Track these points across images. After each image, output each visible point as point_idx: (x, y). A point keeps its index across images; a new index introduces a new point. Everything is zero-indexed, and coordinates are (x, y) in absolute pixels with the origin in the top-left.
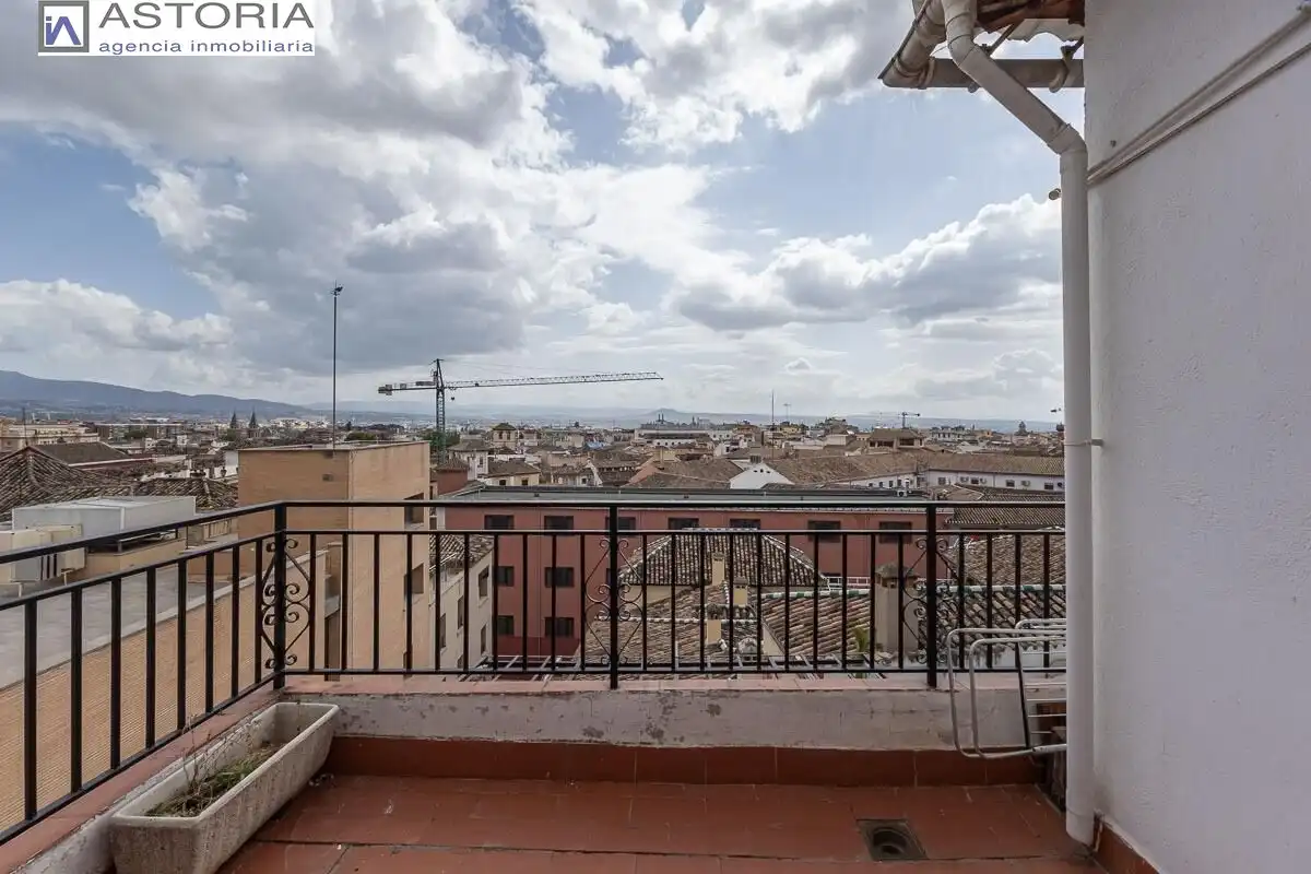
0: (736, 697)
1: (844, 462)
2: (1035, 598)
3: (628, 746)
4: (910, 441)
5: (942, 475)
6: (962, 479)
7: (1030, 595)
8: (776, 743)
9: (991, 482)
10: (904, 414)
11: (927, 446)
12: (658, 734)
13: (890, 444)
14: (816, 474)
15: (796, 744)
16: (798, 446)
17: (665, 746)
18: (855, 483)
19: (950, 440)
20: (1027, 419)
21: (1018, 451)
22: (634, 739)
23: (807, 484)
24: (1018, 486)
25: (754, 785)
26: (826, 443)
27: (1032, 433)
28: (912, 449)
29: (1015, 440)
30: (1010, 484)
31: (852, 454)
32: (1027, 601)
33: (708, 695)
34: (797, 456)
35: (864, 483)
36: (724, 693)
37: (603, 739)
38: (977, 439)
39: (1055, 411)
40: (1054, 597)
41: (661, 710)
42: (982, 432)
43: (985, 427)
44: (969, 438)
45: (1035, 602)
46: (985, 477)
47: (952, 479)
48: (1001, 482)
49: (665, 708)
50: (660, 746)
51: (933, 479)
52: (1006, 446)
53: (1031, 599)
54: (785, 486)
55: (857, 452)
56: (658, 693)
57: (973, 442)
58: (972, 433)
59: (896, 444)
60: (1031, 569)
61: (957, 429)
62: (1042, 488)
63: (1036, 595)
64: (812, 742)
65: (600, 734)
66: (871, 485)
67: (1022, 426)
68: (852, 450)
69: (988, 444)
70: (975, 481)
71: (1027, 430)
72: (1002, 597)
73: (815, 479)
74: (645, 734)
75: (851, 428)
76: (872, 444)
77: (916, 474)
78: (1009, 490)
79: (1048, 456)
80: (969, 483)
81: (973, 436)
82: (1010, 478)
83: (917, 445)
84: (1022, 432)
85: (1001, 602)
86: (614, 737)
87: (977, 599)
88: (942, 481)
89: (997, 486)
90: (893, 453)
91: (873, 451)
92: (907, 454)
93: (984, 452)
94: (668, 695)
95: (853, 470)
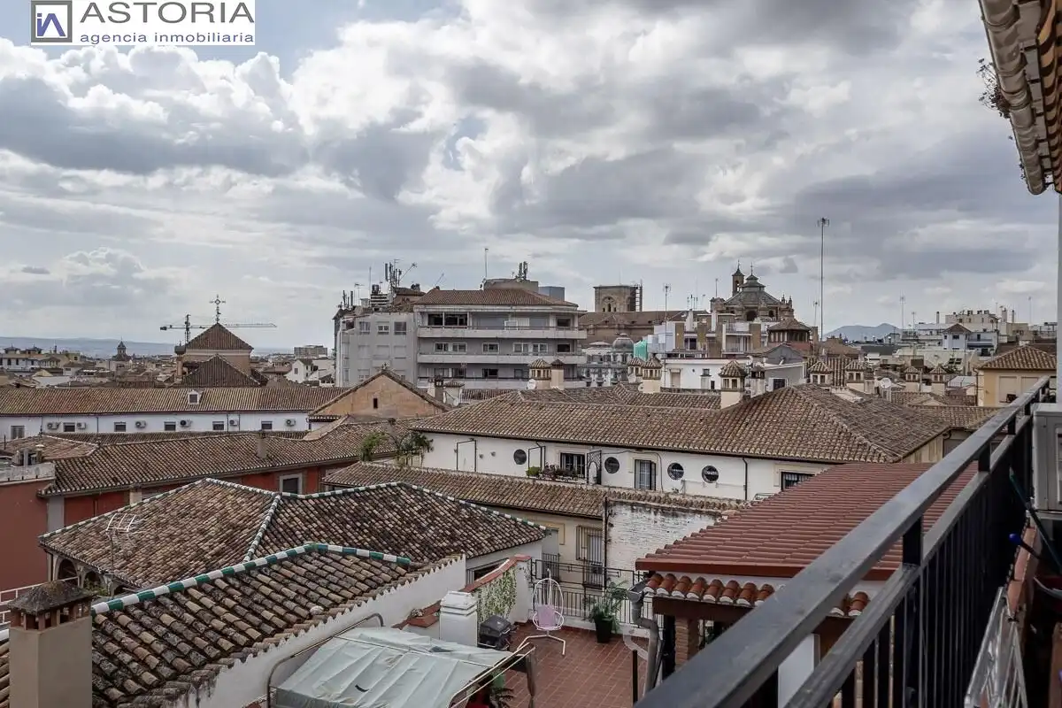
2: (237, 584)
5: (17, 422)
6: (50, 426)
7: (231, 581)
9: (92, 426)
19: (18, 368)
20: (126, 338)
21: (118, 382)
24: (131, 429)
27: (135, 359)
29: (113, 368)
30: (120, 427)
32: (230, 591)
38: (61, 365)
39: (165, 328)
40: (260, 576)
42: (67, 354)
43: (72, 349)
44: (48, 365)
45: (238, 589)
46: (82, 420)
47: (32, 428)
48: (106, 426)
52: (102, 375)
53: (234, 585)
57: (57, 372)
58: (53, 358)
62: (161, 429)
63: (238, 579)
67: (122, 347)
69: (77, 373)
70: (69, 428)
71: (129, 353)
72: (195, 593)
78: (119, 435)
79: (163, 387)
80: (61, 430)
81: (55, 363)
82: (118, 419)
84: (122, 356)
85: (197, 602)
87: (164, 606)
89: (101, 432)
93: (75, 384)
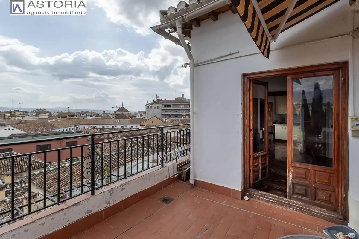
0: (128, 183)
1: (48, 124)
3: (100, 210)
4: (72, 116)
5: (84, 126)
6: (90, 127)
8: (137, 192)
9: (98, 127)
10: (68, 108)
11: (78, 117)
12: (109, 203)
13: (66, 117)
14: (37, 129)
15: (141, 190)
16: (25, 119)
17: (111, 205)
18: (54, 131)
19: (84, 115)
20: (105, 110)
21: (103, 118)
22: (101, 208)
23: (33, 133)
24: (105, 127)
25: (134, 205)
26: (39, 118)
27: (107, 113)
28: (73, 119)
29: (102, 115)
30: (103, 127)
31: (51, 121)
32: (121, 155)
33: (121, 186)
34: (25, 123)
35: (57, 130)
36: (125, 184)
37: (92, 212)
38: (92, 115)
39: (112, 108)
41: (109, 195)
42: (93, 113)
44: (90, 115)
46: (96, 126)
47: (87, 127)
48: (101, 127)
49: (111, 194)
50: (110, 206)
51: (81, 127)
52: (100, 117)
53: (121, 154)
54: (22, 134)
55: (54, 120)
56: (108, 190)
57: (91, 116)
58: (91, 113)
59: (68, 117)
60: (114, 148)
61: (86, 112)
62: (111, 127)
64: (144, 188)
65: (91, 211)
66: (59, 131)
67: (104, 111)
68: (52, 119)
69: (95, 116)
70: (94, 127)
71: (105, 112)
73: (36, 130)
74: (105, 204)
75: (48, 112)
76: (59, 117)
77: (75, 126)
78: (103, 128)
79: (112, 119)
80: (92, 127)
81: (91, 114)
82: (103, 125)
83: (75, 117)
84: (104, 113)
86: (96, 210)
88: (84, 128)
89: (100, 128)
90: (67, 120)
91: (60, 120)
92: (72, 120)
93: (95, 119)
94: (111, 190)
95: (52, 126)
